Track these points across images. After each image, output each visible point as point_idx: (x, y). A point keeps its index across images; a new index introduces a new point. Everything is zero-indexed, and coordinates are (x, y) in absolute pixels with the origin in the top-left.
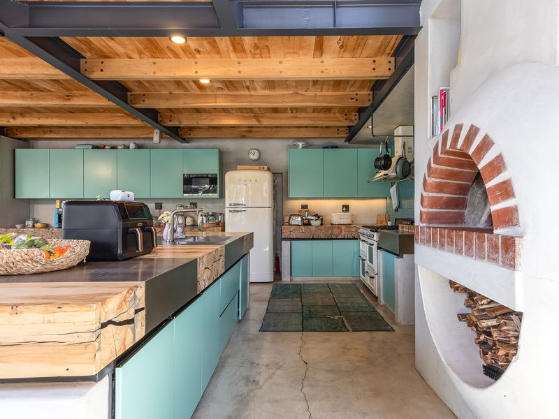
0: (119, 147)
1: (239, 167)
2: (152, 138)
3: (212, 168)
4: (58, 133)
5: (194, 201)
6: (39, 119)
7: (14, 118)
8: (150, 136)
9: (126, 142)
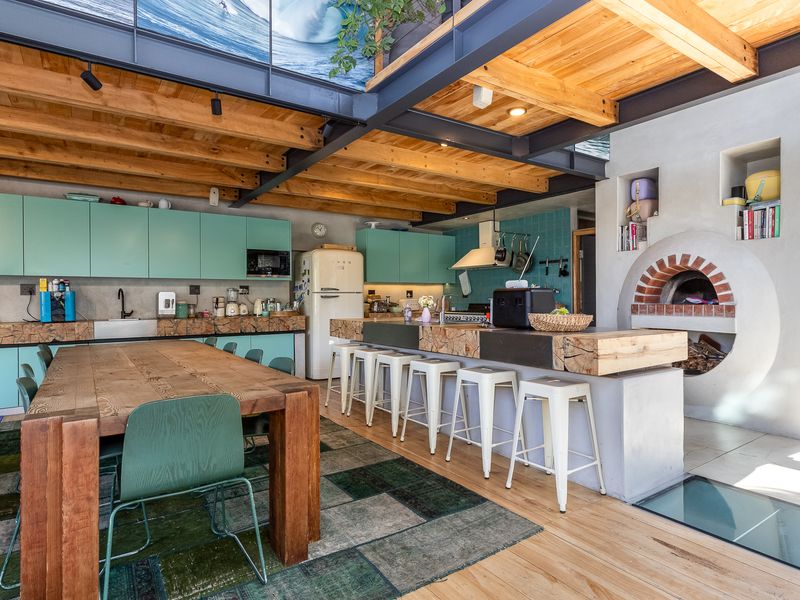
0: (142, 204)
1: (326, 246)
2: (208, 199)
3: (284, 244)
4: (41, 172)
5: (246, 285)
6: (81, 157)
7: (32, 150)
8: (206, 195)
9: (154, 198)
